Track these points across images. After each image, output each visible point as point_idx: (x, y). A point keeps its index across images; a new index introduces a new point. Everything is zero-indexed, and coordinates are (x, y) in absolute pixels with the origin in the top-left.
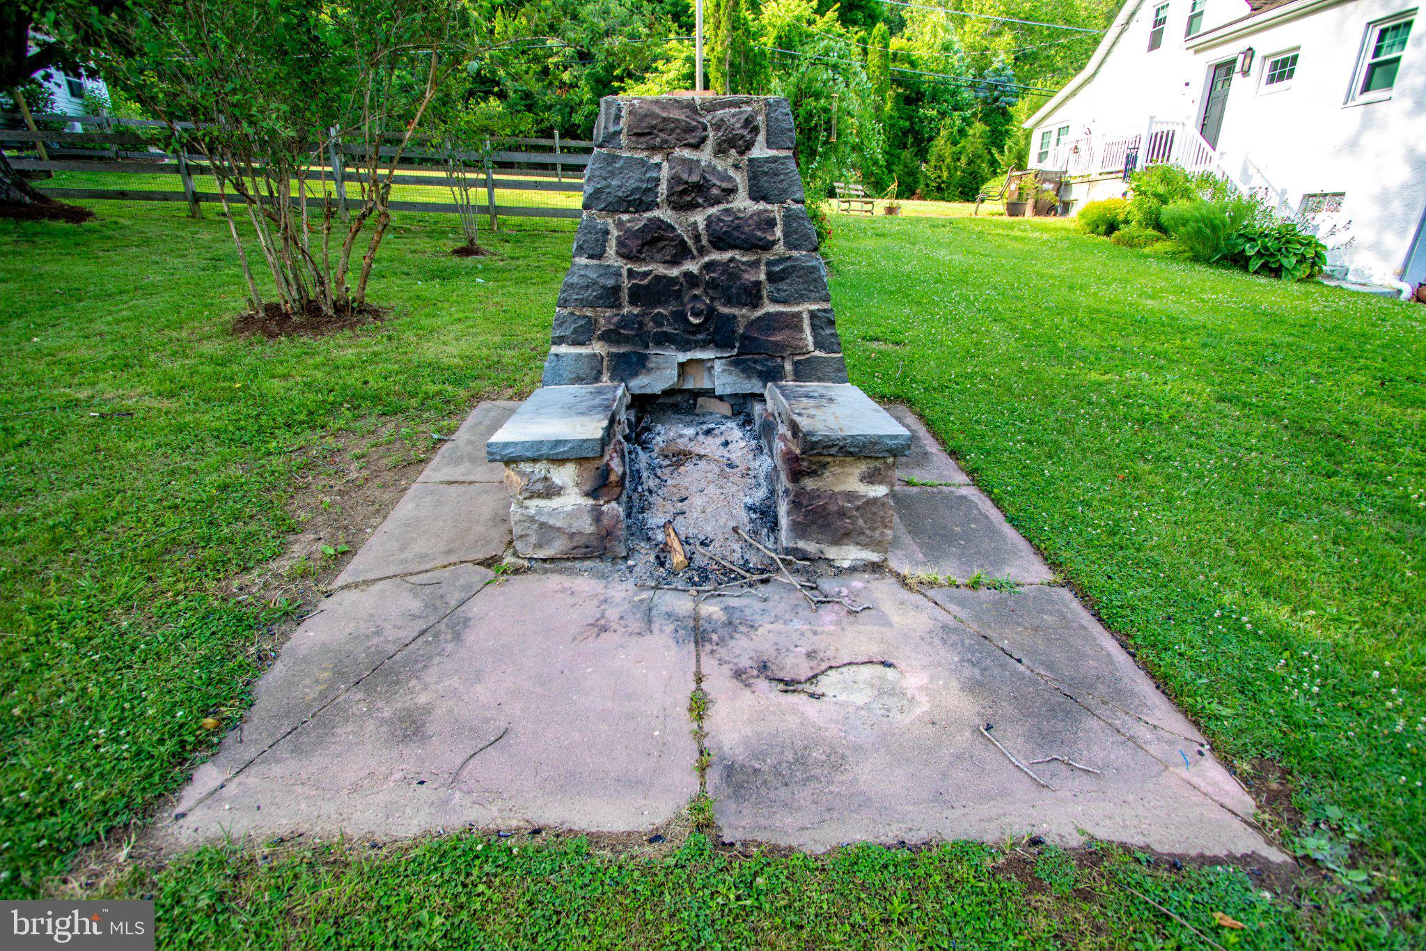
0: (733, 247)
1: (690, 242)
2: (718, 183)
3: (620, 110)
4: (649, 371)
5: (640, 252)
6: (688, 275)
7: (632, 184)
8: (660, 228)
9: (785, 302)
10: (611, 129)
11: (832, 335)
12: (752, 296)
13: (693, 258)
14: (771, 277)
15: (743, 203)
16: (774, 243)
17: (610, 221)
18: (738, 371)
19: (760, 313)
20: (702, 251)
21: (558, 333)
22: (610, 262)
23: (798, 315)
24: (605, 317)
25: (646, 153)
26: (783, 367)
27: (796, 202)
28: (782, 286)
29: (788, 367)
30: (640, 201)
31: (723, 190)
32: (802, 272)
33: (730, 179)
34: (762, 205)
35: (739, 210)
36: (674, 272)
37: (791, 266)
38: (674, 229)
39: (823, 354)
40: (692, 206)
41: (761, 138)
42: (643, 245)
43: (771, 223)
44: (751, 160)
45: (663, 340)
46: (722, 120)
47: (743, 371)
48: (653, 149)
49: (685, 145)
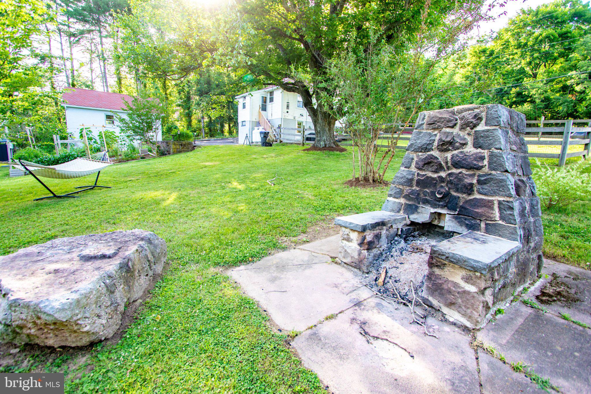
0: (462, 167)
1: (444, 164)
2: (459, 141)
3: (425, 116)
4: (418, 213)
5: (423, 167)
6: (440, 177)
7: (424, 142)
8: (431, 158)
9: (485, 194)
10: (420, 123)
11: (511, 214)
12: (469, 189)
13: (445, 171)
14: (479, 182)
15: (470, 149)
16: (482, 167)
17: (415, 155)
18: (456, 222)
19: (471, 197)
20: (448, 168)
21: (390, 193)
22: (412, 170)
23: (492, 202)
24: (407, 190)
25: (432, 131)
26: (480, 225)
27: (497, 149)
28: (485, 187)
29: (483, 225)
30: (425, 148)
31: (461, 144)
32: (496, 181)
33: (465, 139)
34: (479, 150)
35: (467, 152)
36: (435, 176)
37: (491, 178)
38: (437, 159)
39: (504, 223)
40: (447, 150)
41: (483, 122)
42: (425, 164)
43: (482, 158)
44: (475, 131)
45: (426, 202)
46: (464, 116)
47: (459, 222)
48: (434, 129)
49: (448, 127)
